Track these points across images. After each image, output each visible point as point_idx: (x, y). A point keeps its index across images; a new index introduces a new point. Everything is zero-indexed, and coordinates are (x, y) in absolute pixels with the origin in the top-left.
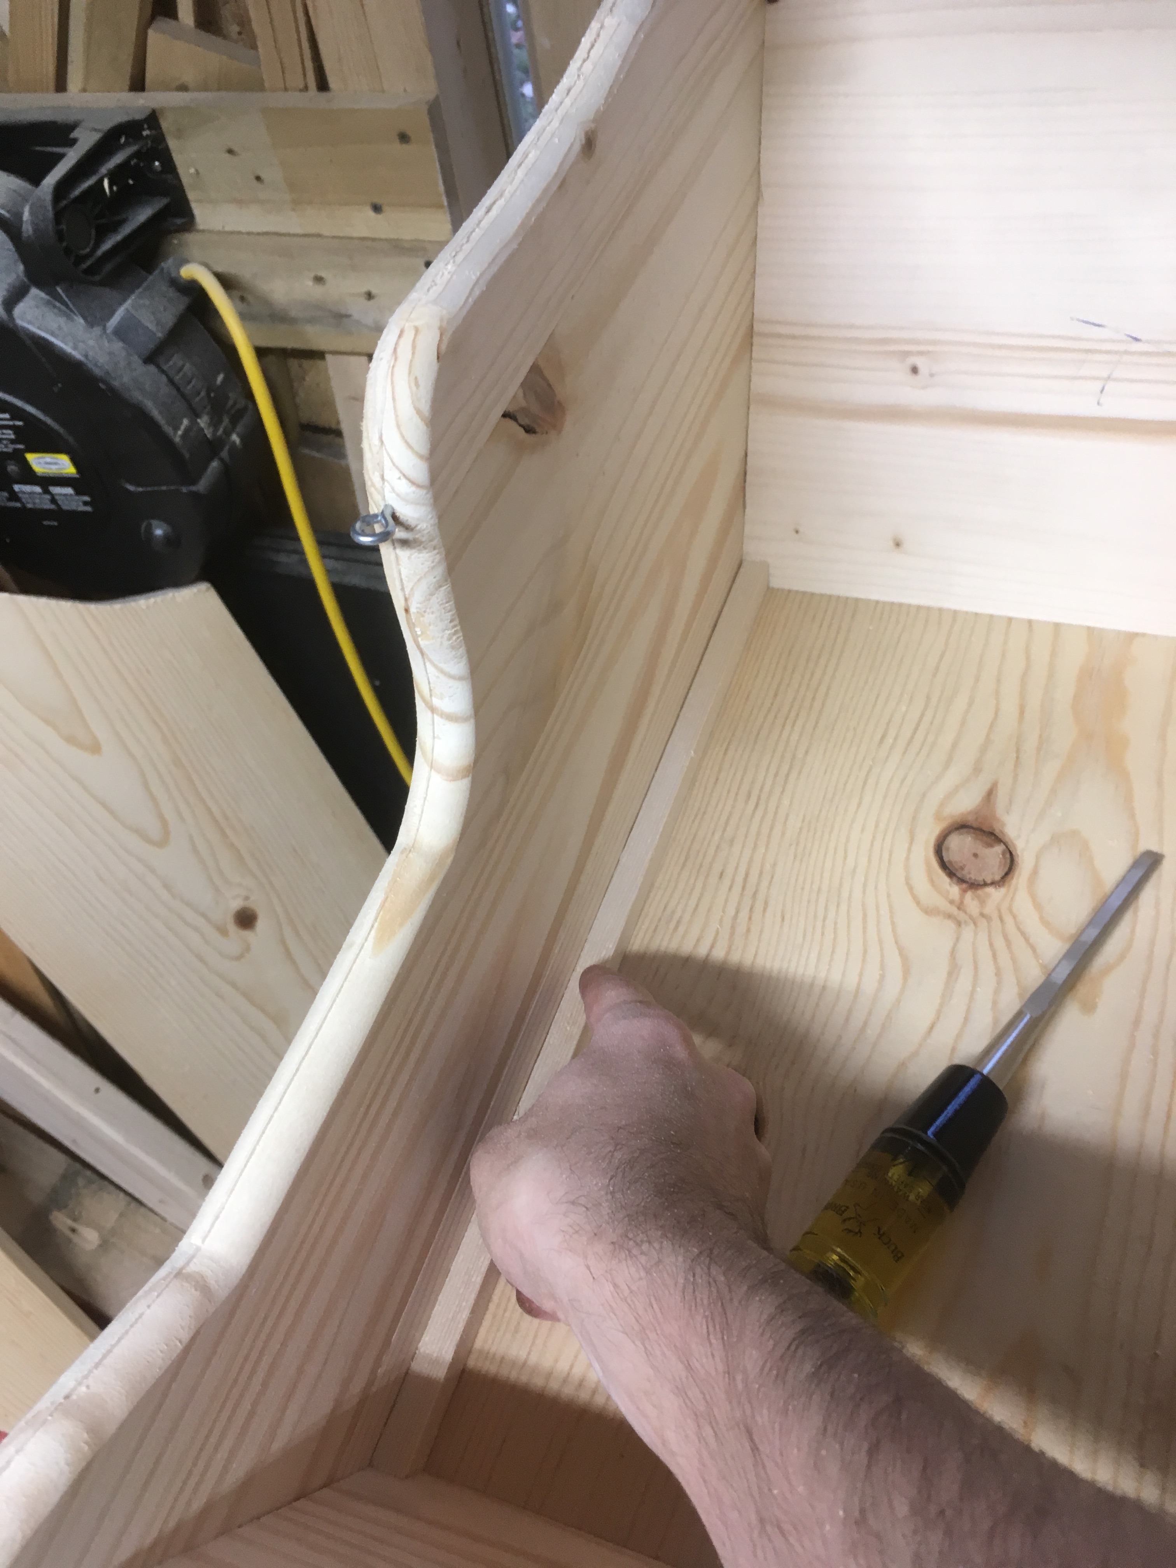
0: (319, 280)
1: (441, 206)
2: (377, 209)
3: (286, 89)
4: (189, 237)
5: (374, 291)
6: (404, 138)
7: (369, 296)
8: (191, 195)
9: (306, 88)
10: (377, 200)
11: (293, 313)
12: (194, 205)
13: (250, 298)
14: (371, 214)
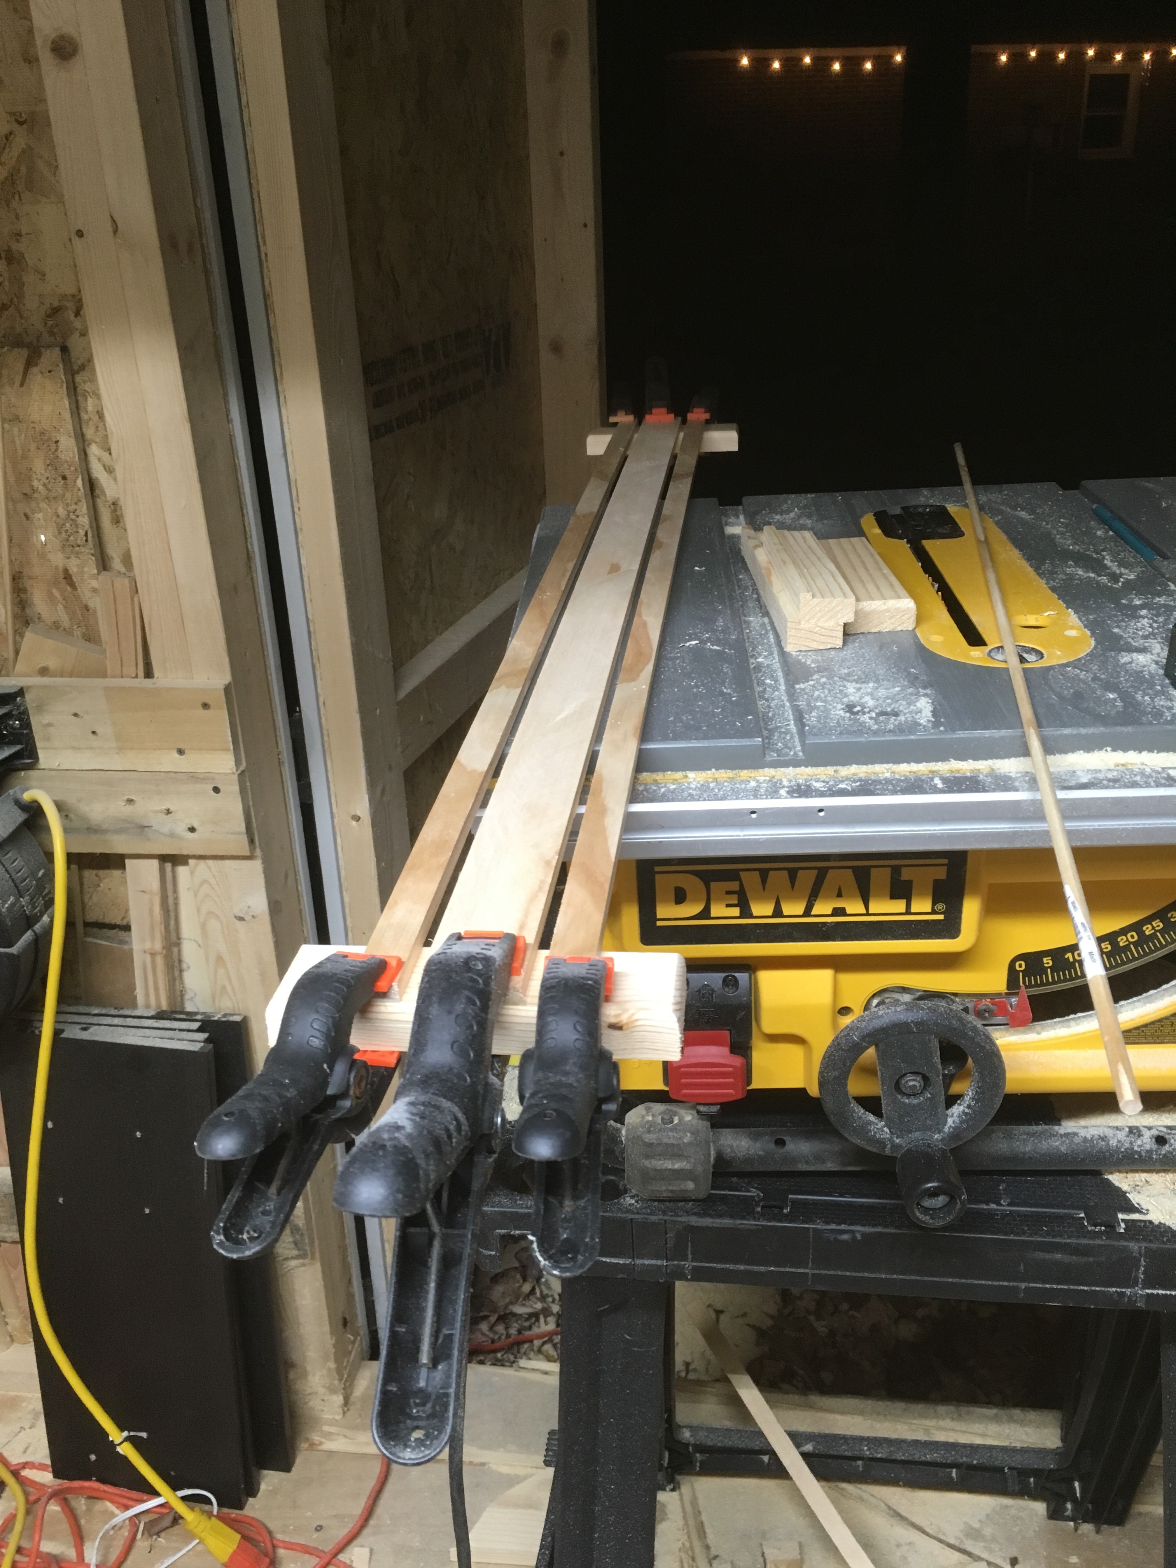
0: (130, 801)
1: (228, 750)
2: (181, 752)
3: (122, 677)
4: (32, 773)
5: (172, 809)
6: (205, 706)
7: (168, 812)
8: (39, 744)
9: (136, 677)
10: (181, 747)
11: (105, 827)
12: (39, 751)
13: (72, 816)
14: (177, 755)
